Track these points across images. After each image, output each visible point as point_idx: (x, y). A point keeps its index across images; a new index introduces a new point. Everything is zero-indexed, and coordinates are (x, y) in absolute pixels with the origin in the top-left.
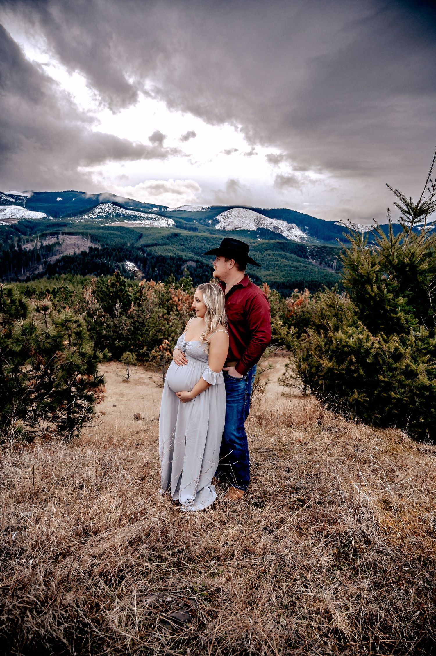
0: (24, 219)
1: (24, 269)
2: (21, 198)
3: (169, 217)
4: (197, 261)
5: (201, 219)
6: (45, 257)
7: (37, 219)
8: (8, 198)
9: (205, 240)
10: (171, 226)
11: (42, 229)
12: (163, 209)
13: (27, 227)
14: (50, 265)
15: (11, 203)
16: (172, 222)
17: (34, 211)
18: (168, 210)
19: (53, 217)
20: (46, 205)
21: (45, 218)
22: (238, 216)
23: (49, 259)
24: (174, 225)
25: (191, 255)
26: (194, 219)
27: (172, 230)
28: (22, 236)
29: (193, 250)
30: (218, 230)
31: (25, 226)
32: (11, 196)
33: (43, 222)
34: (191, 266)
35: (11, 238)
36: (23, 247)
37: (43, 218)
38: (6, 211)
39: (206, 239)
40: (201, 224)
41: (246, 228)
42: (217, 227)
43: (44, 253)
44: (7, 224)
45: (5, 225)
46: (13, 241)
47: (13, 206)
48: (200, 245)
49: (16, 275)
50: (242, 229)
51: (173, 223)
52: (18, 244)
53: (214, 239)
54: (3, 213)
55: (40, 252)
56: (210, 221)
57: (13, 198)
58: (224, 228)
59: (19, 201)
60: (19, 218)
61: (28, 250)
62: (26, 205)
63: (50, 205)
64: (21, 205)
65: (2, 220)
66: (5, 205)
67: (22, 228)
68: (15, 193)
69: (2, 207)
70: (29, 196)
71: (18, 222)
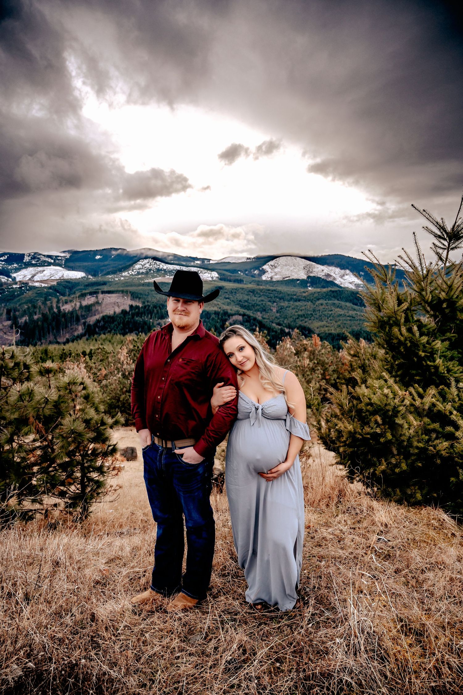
0: (63, 279)
1: (63, 331)
2: (60, 258)
3: (212, 270)
4: (244, 315)
5: (246, 271)
6: (84, 317)
7: (76, 279)
8: (47, 259)
9: (251, 292)
10: (215, 279)
11: (81, 289)
12: (206, 262)
13: (65, 287)
14: (89, 326)
15: (49, 264)
16: (215, 275)
17: (73, 270)
18: (211, 262)
19: (92, 276)
20: (86, 264)
21: (84, 277)
22: (286, 265)
23: (88, 320)
24: (218, 277)
25: (237, 309)
26: (239, 271)
27: (216, 283)
28: (61, 297)
29: (240, 303)
30: (264, 281)
31: (64, 287)
32: (50, 257)
33: (82, 282)
34: (237, 320)
35: (50, 300)
36: (62, 308)
37: (82, 278)
38: (44, 273)
39: (253, 291)
40: (247, 275)
41: (295, 276)
42: (264, 278)
43: (83, 313)
44: (46, 285)
45: (44, 287)
46: (51, 303)
47: (52, 267)
48: (246, 298)
49: (55, 338)
50: (291, 278)
51: (217, 275)
52: (57, 305)
53: (261, 290)
54: (42, 275)
55: (79, 313)
56: (256, 272)
57: (52, 259)
58: (271, 278)
59: (57, 261)
60: (58, 278)
61: (67, 311)
62: (65, 265)
63: (89, 263)
64: (60, 265)
65: (41, 282)
66: (44, 266)
67: (61, 288)
68: (54, 253)
69: (40, 269)
70: (68, 256)
71: (57, 283)
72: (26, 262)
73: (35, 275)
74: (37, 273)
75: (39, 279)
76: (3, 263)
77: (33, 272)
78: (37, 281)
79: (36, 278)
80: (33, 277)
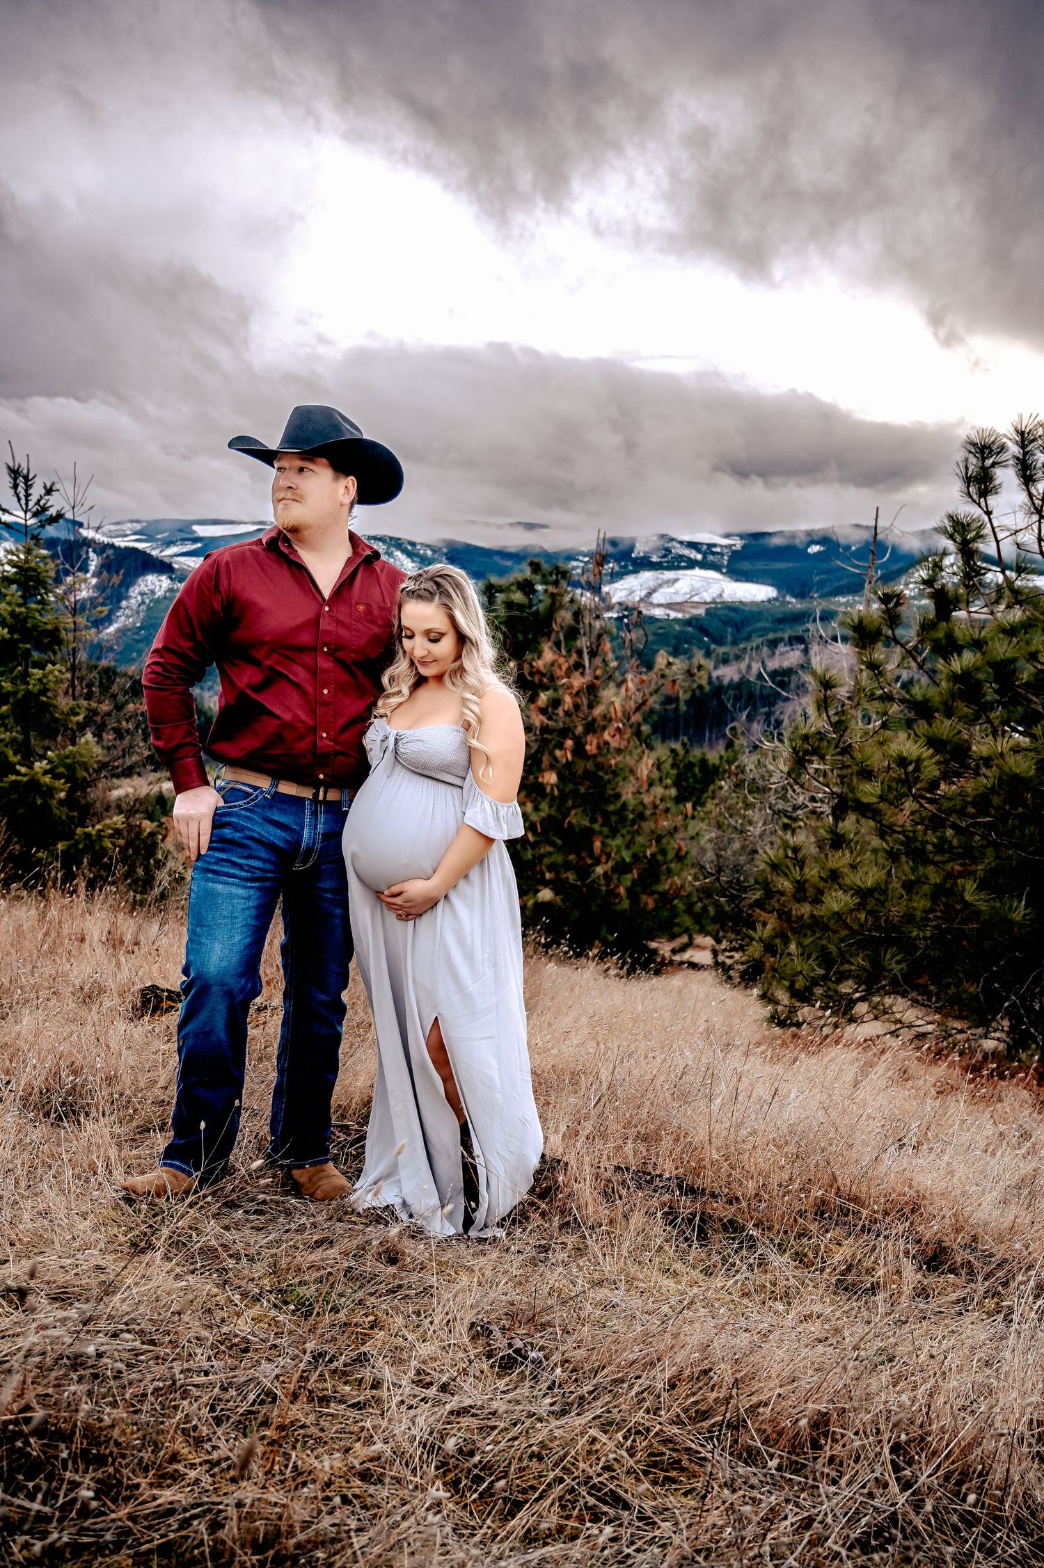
0: (723, 603)
1: (711, 733)
2: (718, 550)
7: (754, 603)
8: (686, 552)
11: (764, 629)
13: (726, 622)
15: (692, 564)
17: (747, 580)
19: (795, 596)
20: (781, 565)
21: (775, 599)
28: (714, 646)
31: (723, 622)
32: (693, 545)
33: (767, 610)
36: (714, 674)
37: (769, 601)
38: (677, 585)
43: (766, 690)
44: (680, 616)
45: (674, 619)
47: (697, 572)
54: (671, 590)
57: (699, 551)
59: (711, 558)
60: (709, 600)
61: (726, 682)
62: (727, 567)
63: (790, 565)
64: (715, 567)
65: (669, 606)
66: (679, 568)
67: (714, 625)
68: (704, 537)
69: (669, 575)
70: (738, 544)
71: (707, 610)
72: (637, 558)
73: (654, 591)
74: (661, 586)
75: (662, 601)
76: (586, 559)
77: (652, 584)
78: (660, 605)
79: (657, 598)
80: (649, 594)
